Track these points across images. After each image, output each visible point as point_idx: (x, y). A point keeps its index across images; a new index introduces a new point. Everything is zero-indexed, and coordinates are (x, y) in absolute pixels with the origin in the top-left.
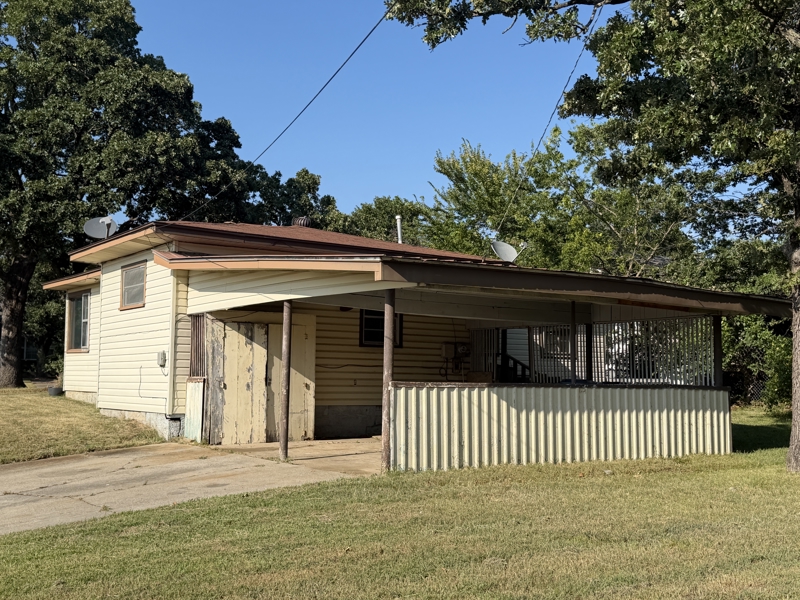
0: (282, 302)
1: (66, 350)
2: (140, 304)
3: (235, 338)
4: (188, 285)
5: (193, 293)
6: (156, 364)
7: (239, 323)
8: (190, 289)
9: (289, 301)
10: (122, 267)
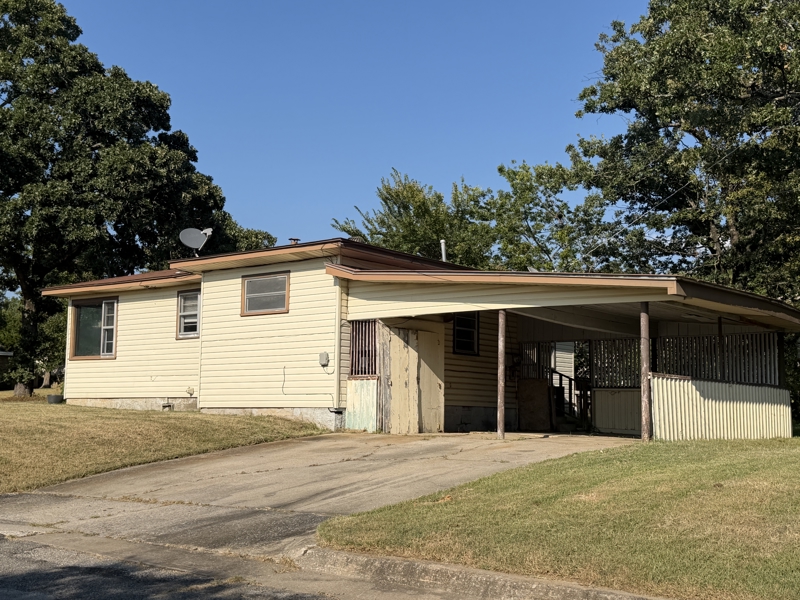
0: (498, 310)
1: (67, 357)
2: (284, 310)
3: (397, 341)
4: (348, 294)
5: (353, 301)
6: (317, 363)
7: (399, 329)
8: (350, 298)
9: (504, 310)
10: (243, 277)
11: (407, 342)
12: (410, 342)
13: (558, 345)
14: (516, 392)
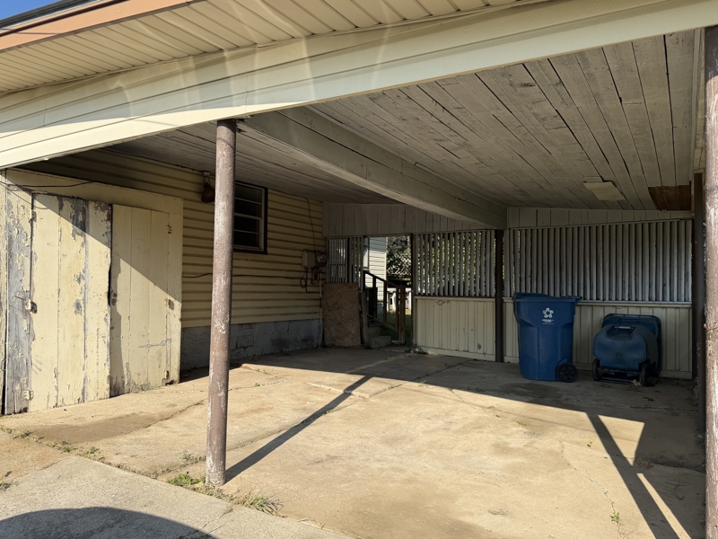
3: (52, 225)
7: (60, 197)
11: (82, 226)
12: (91, 225)
13: (372, 241)
14: (320, 299)
